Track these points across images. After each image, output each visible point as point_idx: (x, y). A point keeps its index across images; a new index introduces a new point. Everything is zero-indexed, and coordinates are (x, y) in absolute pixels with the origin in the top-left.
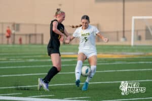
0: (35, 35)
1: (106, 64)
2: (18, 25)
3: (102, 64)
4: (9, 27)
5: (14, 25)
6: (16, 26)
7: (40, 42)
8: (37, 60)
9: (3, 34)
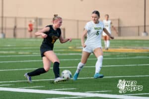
1: (128, 58)
2: (41, 20)
3: (123, 58)
4: (31, 21)
5: (36, 19)
6: (38, 20)
9: (26, 29)
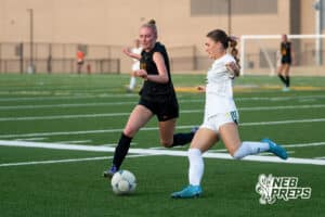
0: (109, 60)
7: (115, 71)
8: (111, 96)
